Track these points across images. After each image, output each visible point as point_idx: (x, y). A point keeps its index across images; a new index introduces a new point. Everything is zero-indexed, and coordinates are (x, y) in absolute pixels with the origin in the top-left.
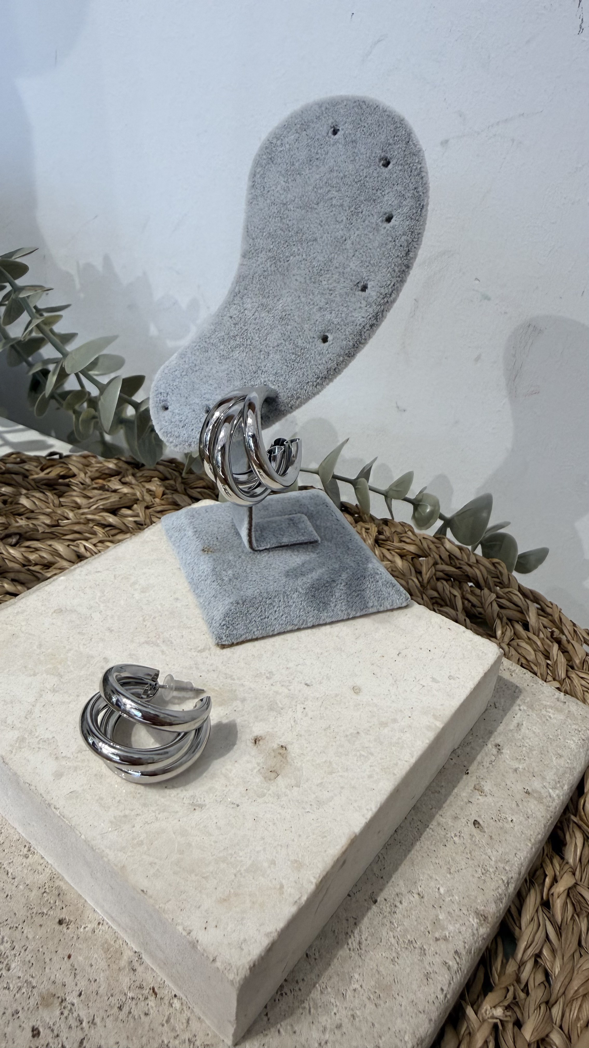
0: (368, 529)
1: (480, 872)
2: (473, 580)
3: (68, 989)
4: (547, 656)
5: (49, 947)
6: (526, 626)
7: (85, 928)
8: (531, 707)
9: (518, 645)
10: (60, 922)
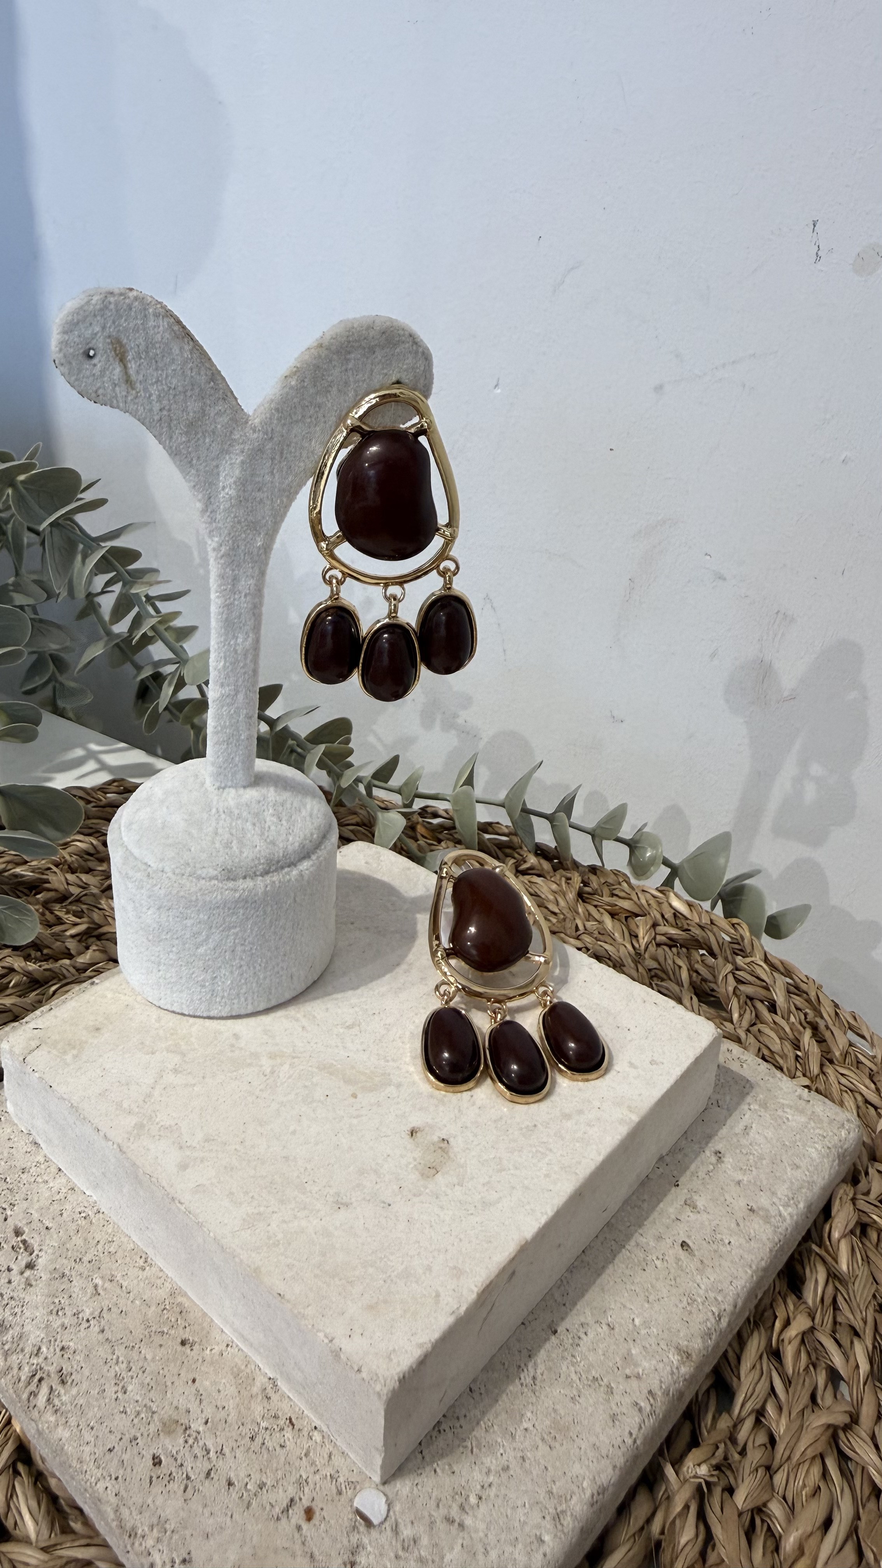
0: (570, 879)
1: (685, 1302)
2: (704, 946)
3: (192, 1416)
4: (797, 1046)
5: (170, 1368)
6: (773, 1008)
7: (211, 1350)
8: (764, 1105)
9: (759, 1031)
10: (183, 1343)
